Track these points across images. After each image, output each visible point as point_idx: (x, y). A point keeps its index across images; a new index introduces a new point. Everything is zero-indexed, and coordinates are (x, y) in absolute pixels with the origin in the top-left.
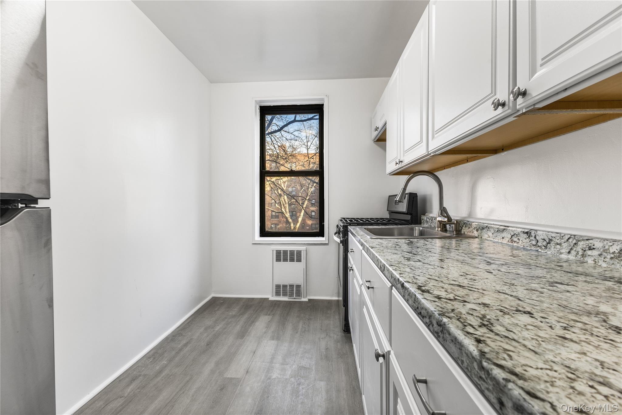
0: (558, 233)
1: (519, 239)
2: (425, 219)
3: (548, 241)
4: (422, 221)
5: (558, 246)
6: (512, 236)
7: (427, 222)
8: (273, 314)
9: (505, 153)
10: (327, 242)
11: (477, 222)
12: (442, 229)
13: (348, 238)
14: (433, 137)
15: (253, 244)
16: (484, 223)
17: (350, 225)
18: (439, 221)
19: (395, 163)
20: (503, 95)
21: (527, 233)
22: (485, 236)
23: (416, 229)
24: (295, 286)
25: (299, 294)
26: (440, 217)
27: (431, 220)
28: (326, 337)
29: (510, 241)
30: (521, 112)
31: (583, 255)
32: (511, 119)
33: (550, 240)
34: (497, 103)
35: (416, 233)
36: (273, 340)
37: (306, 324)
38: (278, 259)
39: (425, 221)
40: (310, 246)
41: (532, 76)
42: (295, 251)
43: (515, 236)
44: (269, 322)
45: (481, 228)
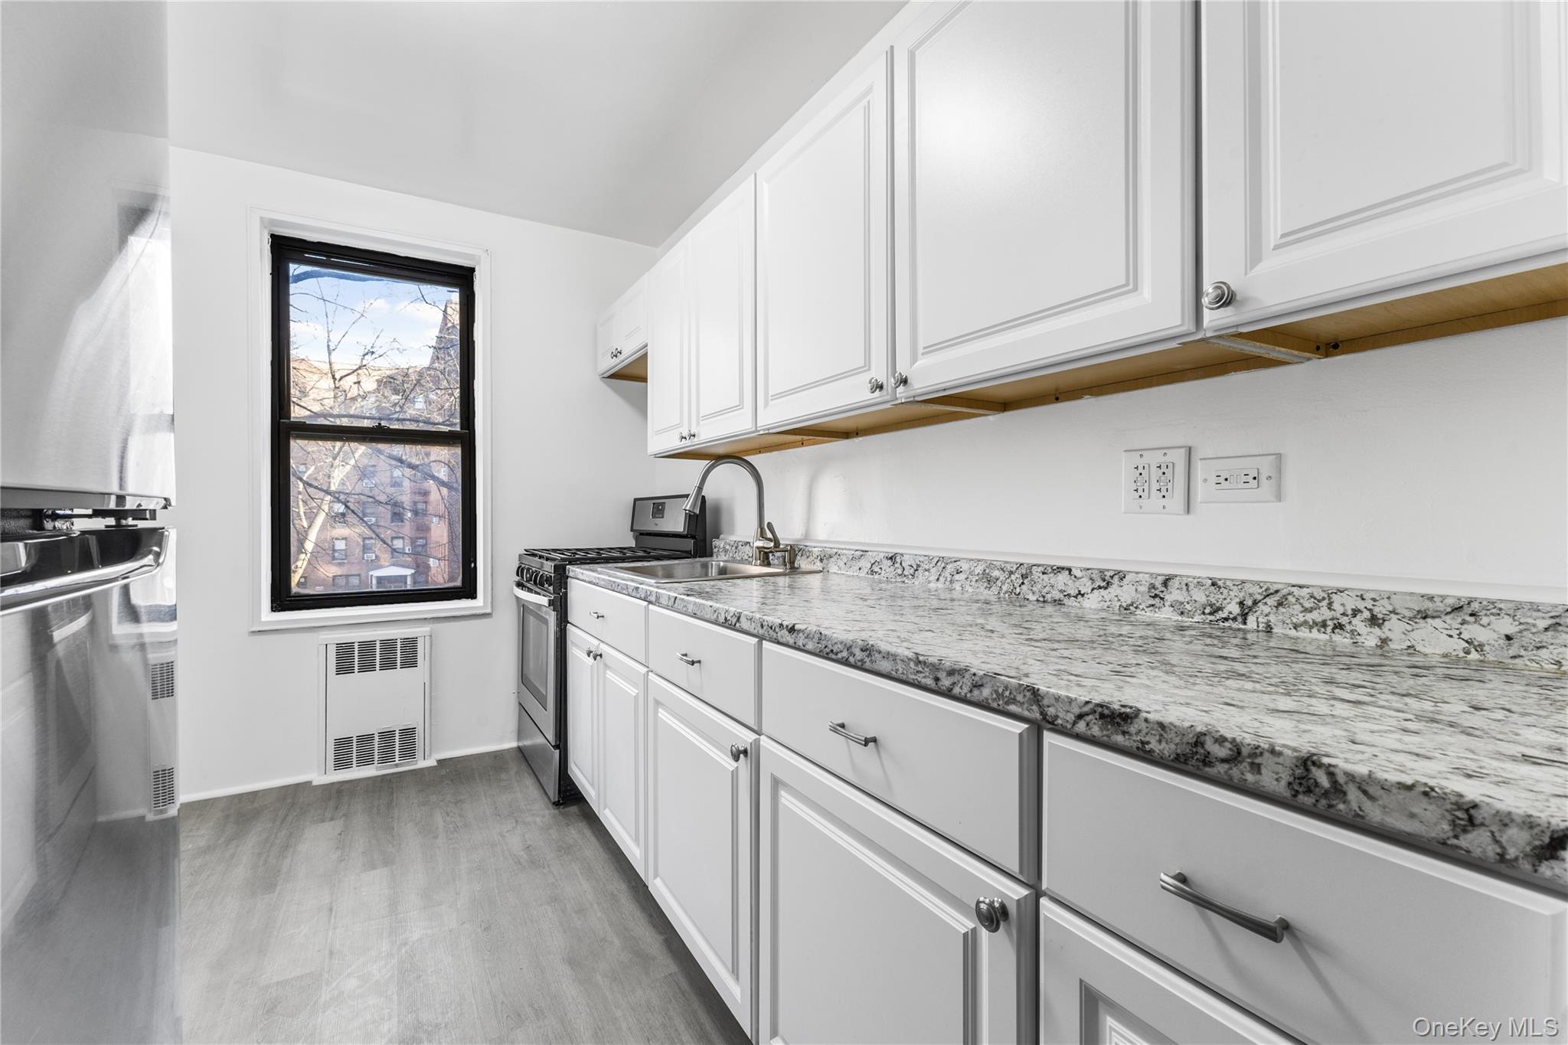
0: (926, 556)
1: (881, 568)
2: (722, 546)
3: (915, 567)
4: (715, 550)
5: (927, 573)
6: (872, 565)
7: (726, 551)
8: (344, 815)
9: (860, 439)
10: (489, 611)
11: (820, 547)
12: (763, 561)
13: (566, 594)
14: (766, 405)
15: (253, 632)
16: (831, 548)
17: (570, 563)
18: (758, 548)
19: (678, 437)
20: (880, 373)
21: (891, 558)
22: (833, 569)
23: (712, 564)
24: (397, 732)
25: (409, 752)
26: (760, 540)
27: (734, 548)
28: (516, 826)
29: (869, 572)
30: (899, 401)
31: (951, 582)
32: (888, 406)
33: (918, 566)
34: (875, 383)
35: (714, 572)
36: (374, 868)
37: (455, 814)
38: (344, 667)
39: (720, 550)
40: (442, 622)
41: (914, 364)
42: (399, 641)
43: (877, 564)
44: (340, 834)
45: (827, 556)
